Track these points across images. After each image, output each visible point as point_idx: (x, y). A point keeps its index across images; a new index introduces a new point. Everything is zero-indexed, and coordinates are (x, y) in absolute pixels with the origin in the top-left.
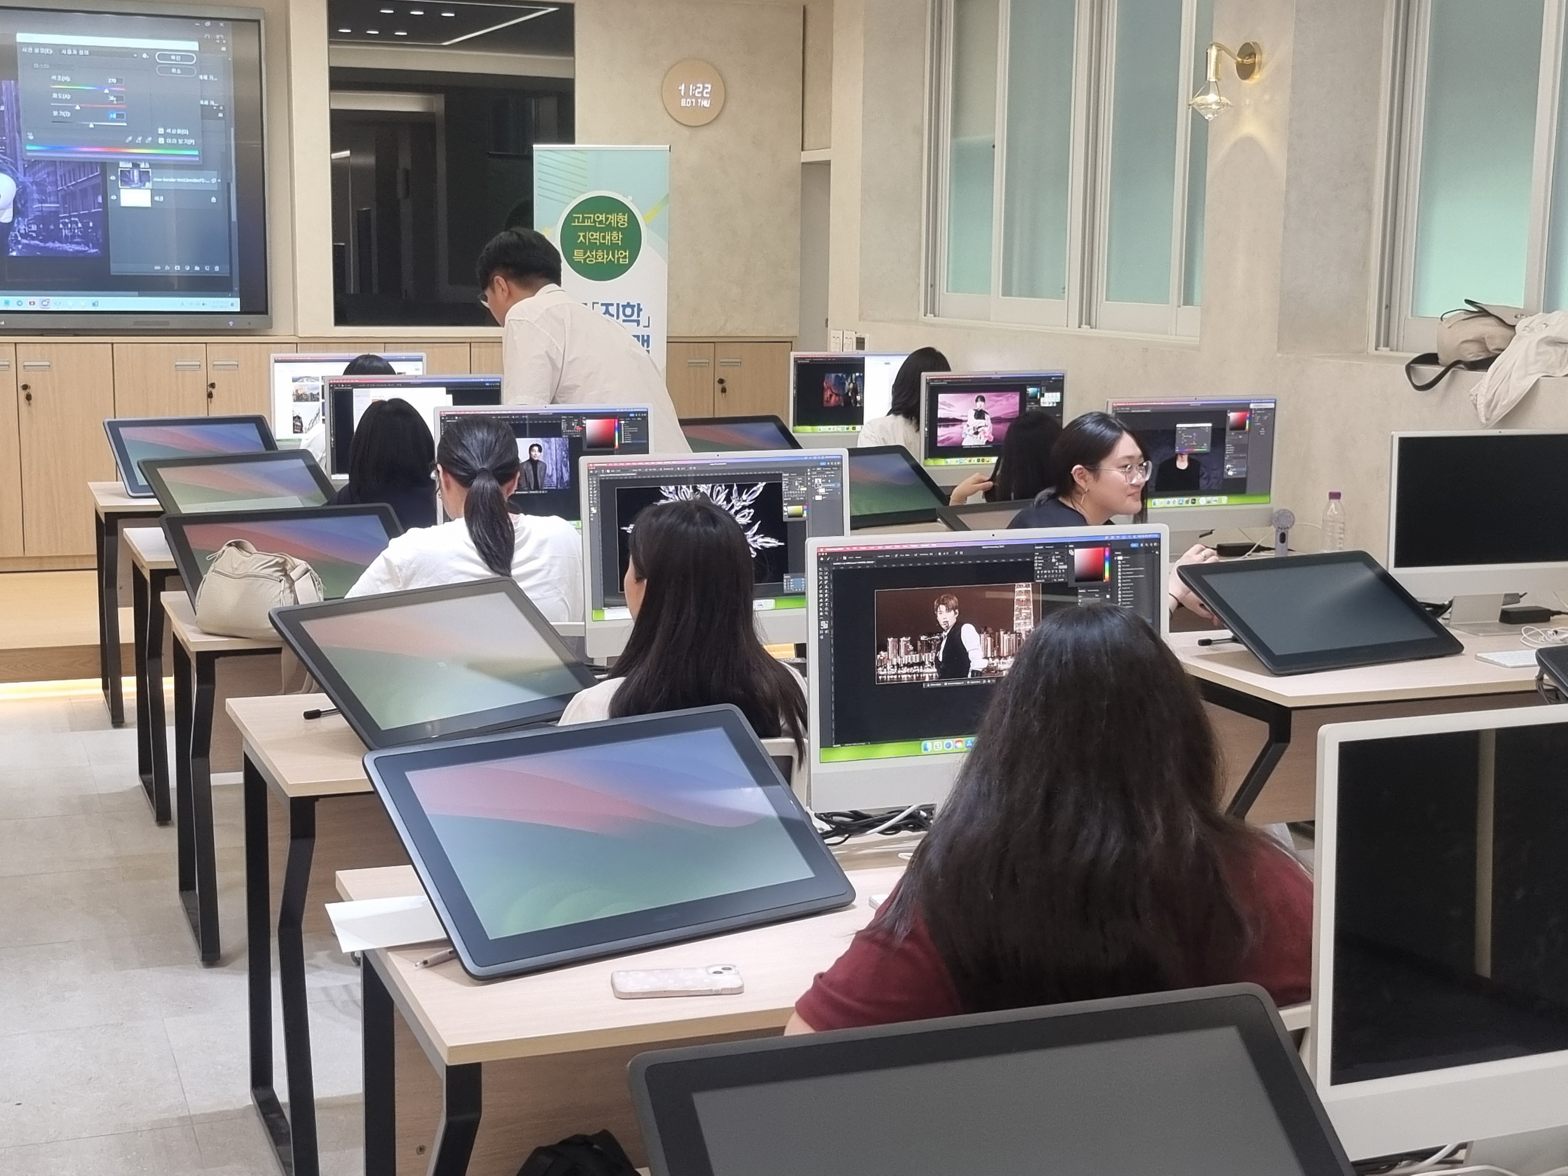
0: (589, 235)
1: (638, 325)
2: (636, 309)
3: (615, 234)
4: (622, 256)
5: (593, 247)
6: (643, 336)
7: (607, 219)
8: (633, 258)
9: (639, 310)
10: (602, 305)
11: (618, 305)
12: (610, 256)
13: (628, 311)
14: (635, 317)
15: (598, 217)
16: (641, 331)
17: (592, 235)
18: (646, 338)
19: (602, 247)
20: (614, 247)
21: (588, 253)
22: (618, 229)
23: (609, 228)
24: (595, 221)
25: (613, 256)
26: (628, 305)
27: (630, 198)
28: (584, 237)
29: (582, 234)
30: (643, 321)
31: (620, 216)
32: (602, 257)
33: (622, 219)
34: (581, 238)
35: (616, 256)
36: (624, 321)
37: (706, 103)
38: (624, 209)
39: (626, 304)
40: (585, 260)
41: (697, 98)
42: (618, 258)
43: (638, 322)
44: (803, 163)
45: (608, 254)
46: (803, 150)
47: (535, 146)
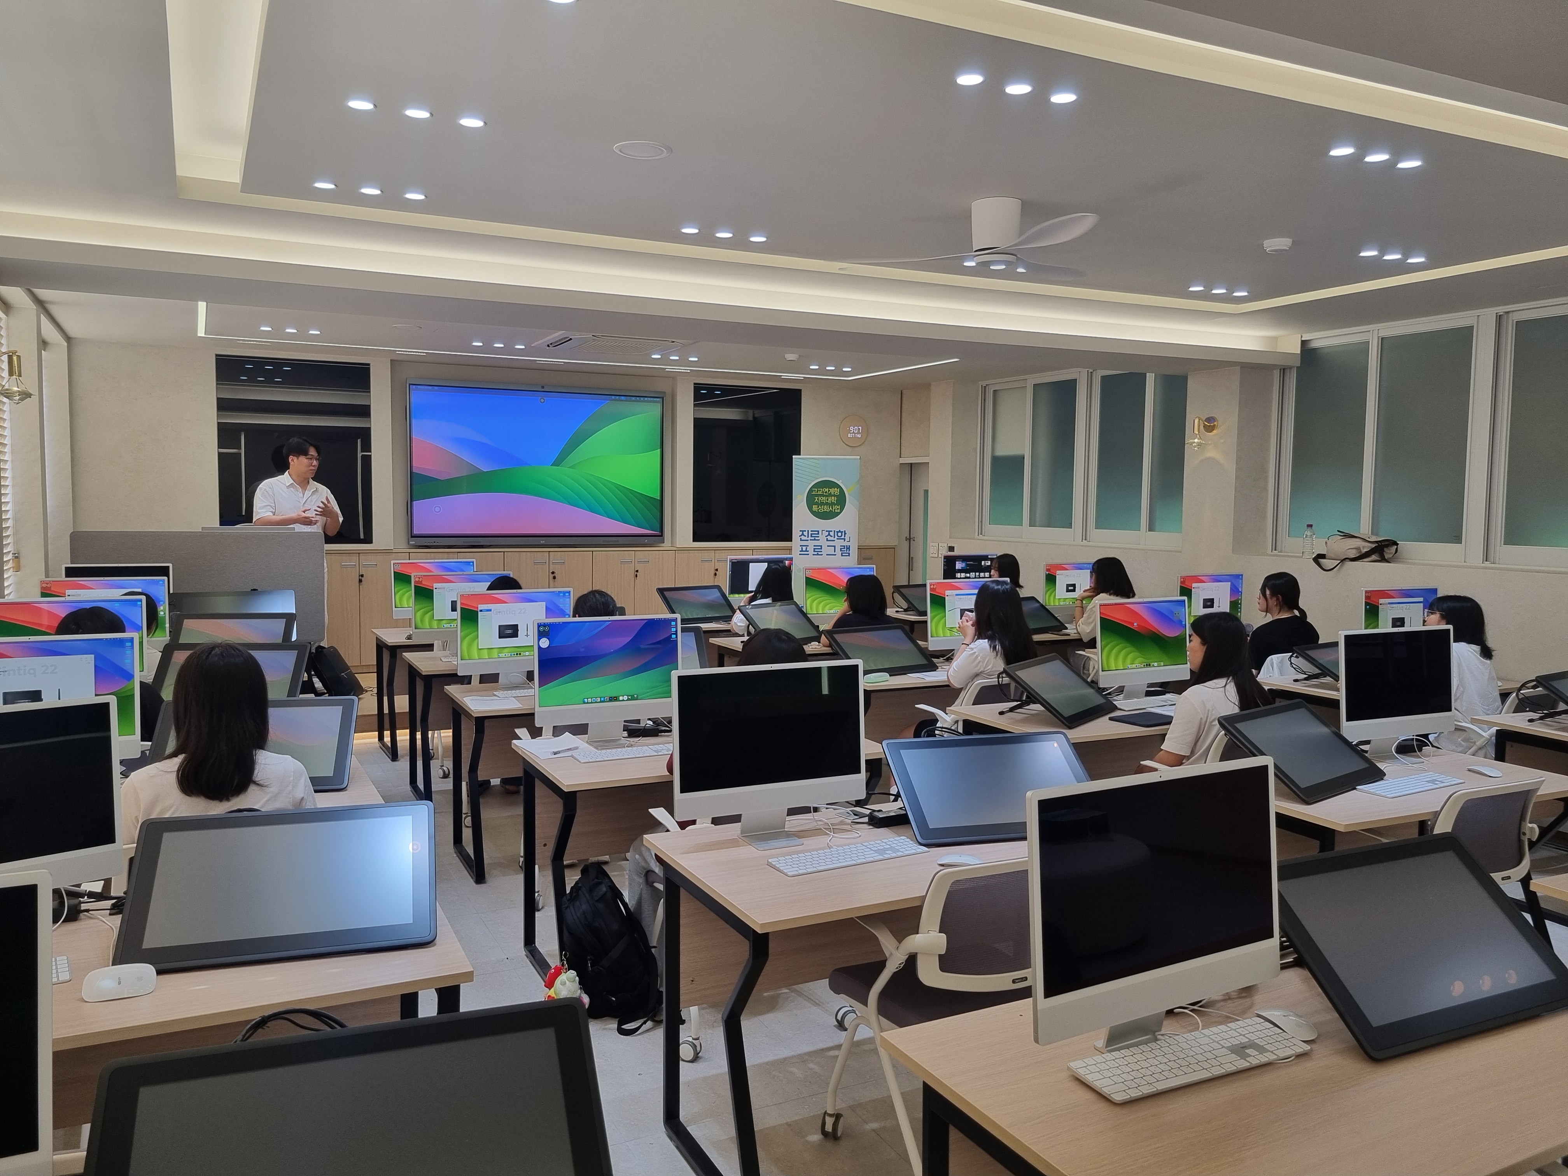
0: (820, 498)
1: (845, 541)
2: (843, 533)
3: (833, 498)
4: (837, 508)
5: (822, 504)
6: (847, 546)
7: (829, 491)
8: (842, 510)
9: (845, 534)
10: (827, 531)
11: (834, 531)
12: (831, 508)
13: (840, 534)
14: (843, 537)
15: (825, 490)
16: (846, 544)
17: (822, 498)
18: (848, 547)
19: (827, 504)
20: (832, 504)
21: (820, 507)
22: (834, 496)
23: (830, 495)
24: (823, 492)
25: (832, 508)
26: (840, 531)
27: (841, 481)
28: (818, 499)
29: (816, 498)
30: (847, 539)
31: (836, 489)
32: (826, 509)
33: (836, 491)
34: (816, 500)
35: (834, 508)
36: (837, 539)
37: (859, 436)
38: (838, 486)
39: (838, 531)
40: (818, 510)
41: (855, 433)
42: (835, 509)
43: (844, 539)
44: (901, 464)
45: (829, 507)
46: (900, 457)
47: (793, 456)
